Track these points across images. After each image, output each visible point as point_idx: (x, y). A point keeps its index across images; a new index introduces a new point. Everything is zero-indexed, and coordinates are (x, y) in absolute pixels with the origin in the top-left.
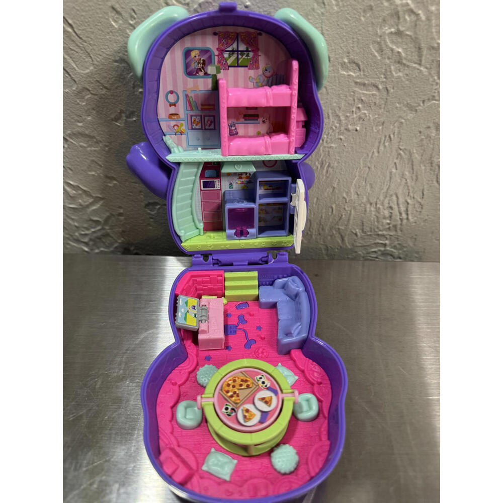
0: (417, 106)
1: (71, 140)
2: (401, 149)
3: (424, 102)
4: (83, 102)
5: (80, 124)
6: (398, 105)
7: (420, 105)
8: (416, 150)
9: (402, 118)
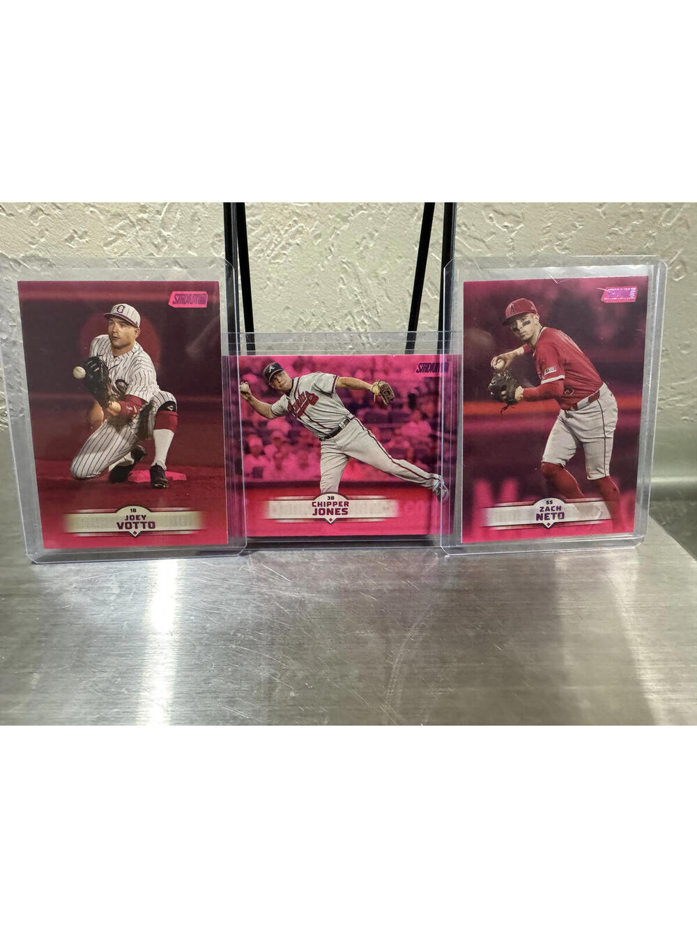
0: (348, 217)
1: (25, 264)
2: (344, 263)
3: (353, 211)
4: (36, 222)
5: (34, 247)
6: (330, 216)
7: (350, 216)
8: (359, 262)
9: (338, 229)
